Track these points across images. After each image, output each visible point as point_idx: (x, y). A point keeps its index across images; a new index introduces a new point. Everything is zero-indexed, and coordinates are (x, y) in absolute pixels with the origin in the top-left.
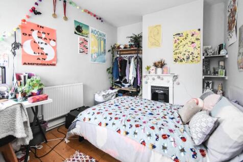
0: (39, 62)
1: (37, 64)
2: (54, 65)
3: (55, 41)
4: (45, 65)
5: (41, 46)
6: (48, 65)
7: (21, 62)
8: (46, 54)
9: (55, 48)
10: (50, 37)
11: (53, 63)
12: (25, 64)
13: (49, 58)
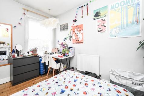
0: (77, 42)
1: (76, 43)
2: (82, 43)
3: (82, 30)
4: (79, 43)
5: (77, 34)
6: (80, 43)
7: (72, 43)
8: (79, 38)
9: (82, 34)
10: (81, 29)
11: (82, 42)
12: (73, 43)
13: (80, 40)
